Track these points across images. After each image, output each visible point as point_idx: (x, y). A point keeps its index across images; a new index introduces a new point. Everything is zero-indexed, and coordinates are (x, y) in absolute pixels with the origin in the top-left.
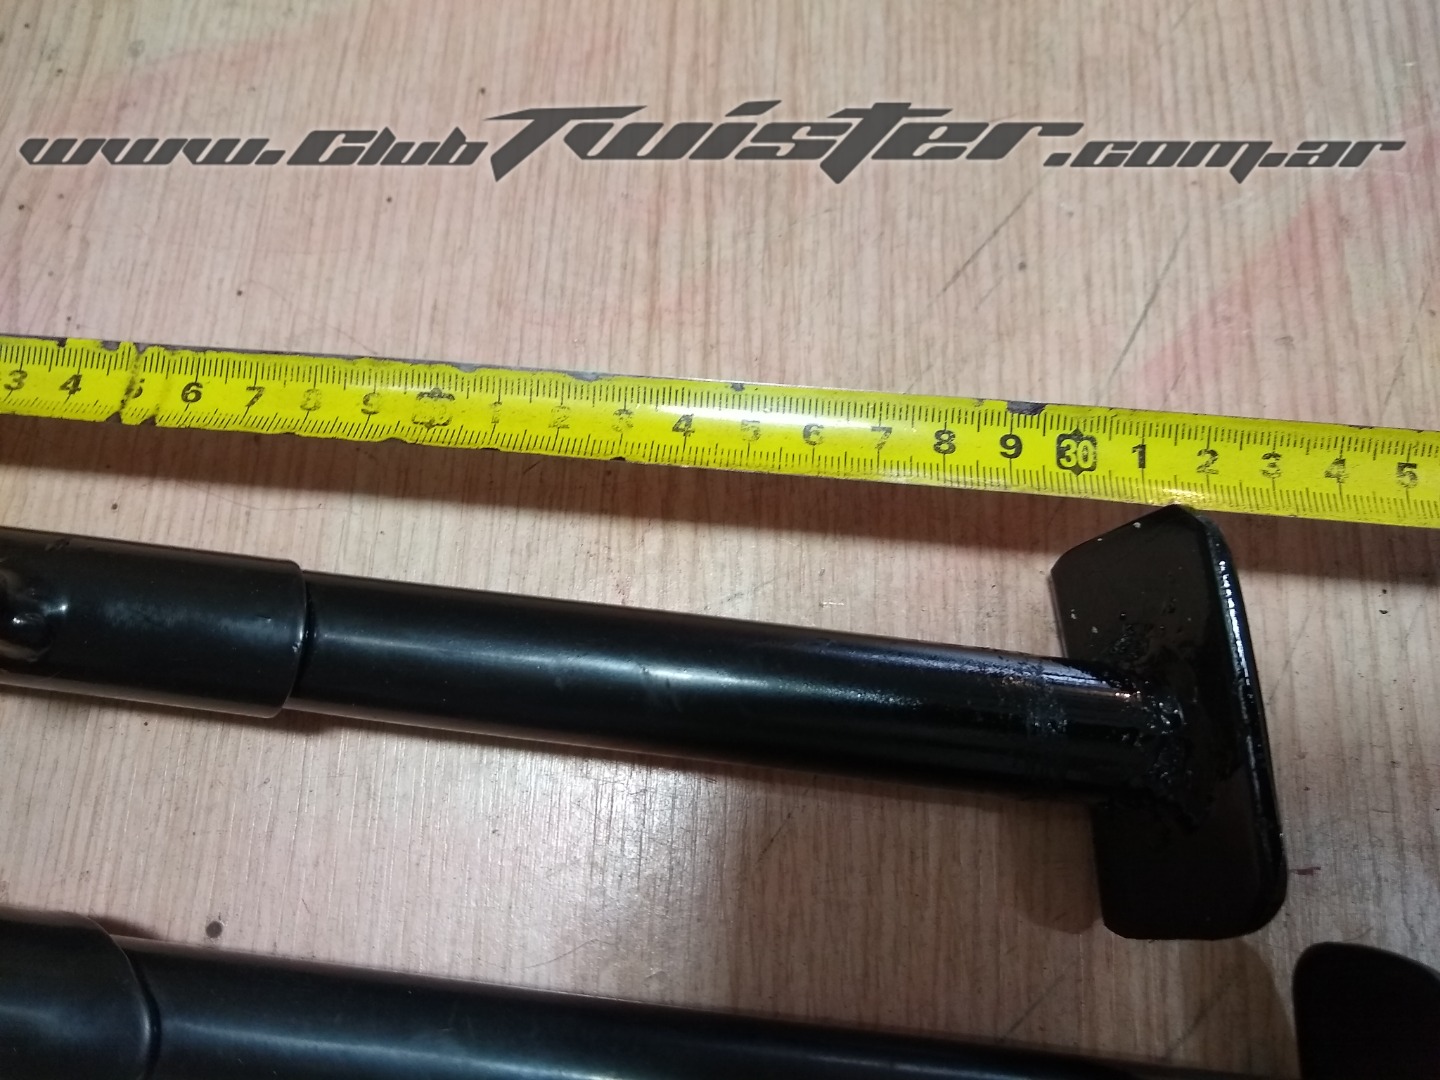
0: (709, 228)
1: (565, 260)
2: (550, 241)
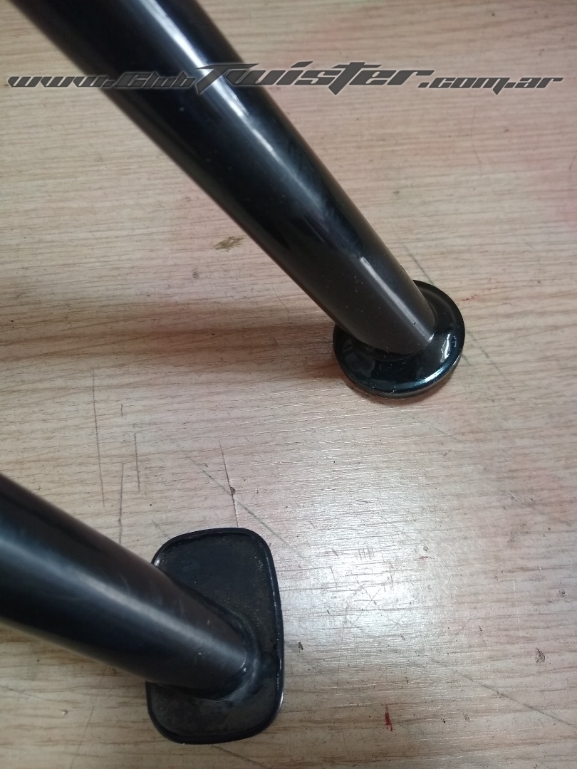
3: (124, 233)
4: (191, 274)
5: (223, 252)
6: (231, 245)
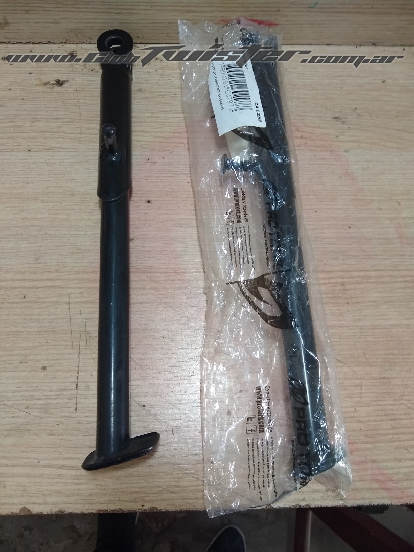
3: (83, 232)
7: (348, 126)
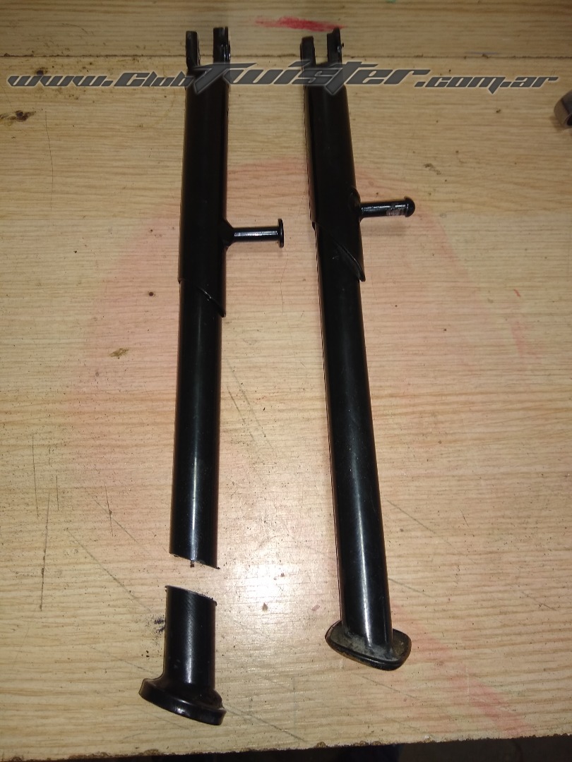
0: (400, 414)
1: (381, 366)
2: (388, 361)
4: (94, 373)
5: (115, 359)
6: (121, 354)
7: (446, 178)
